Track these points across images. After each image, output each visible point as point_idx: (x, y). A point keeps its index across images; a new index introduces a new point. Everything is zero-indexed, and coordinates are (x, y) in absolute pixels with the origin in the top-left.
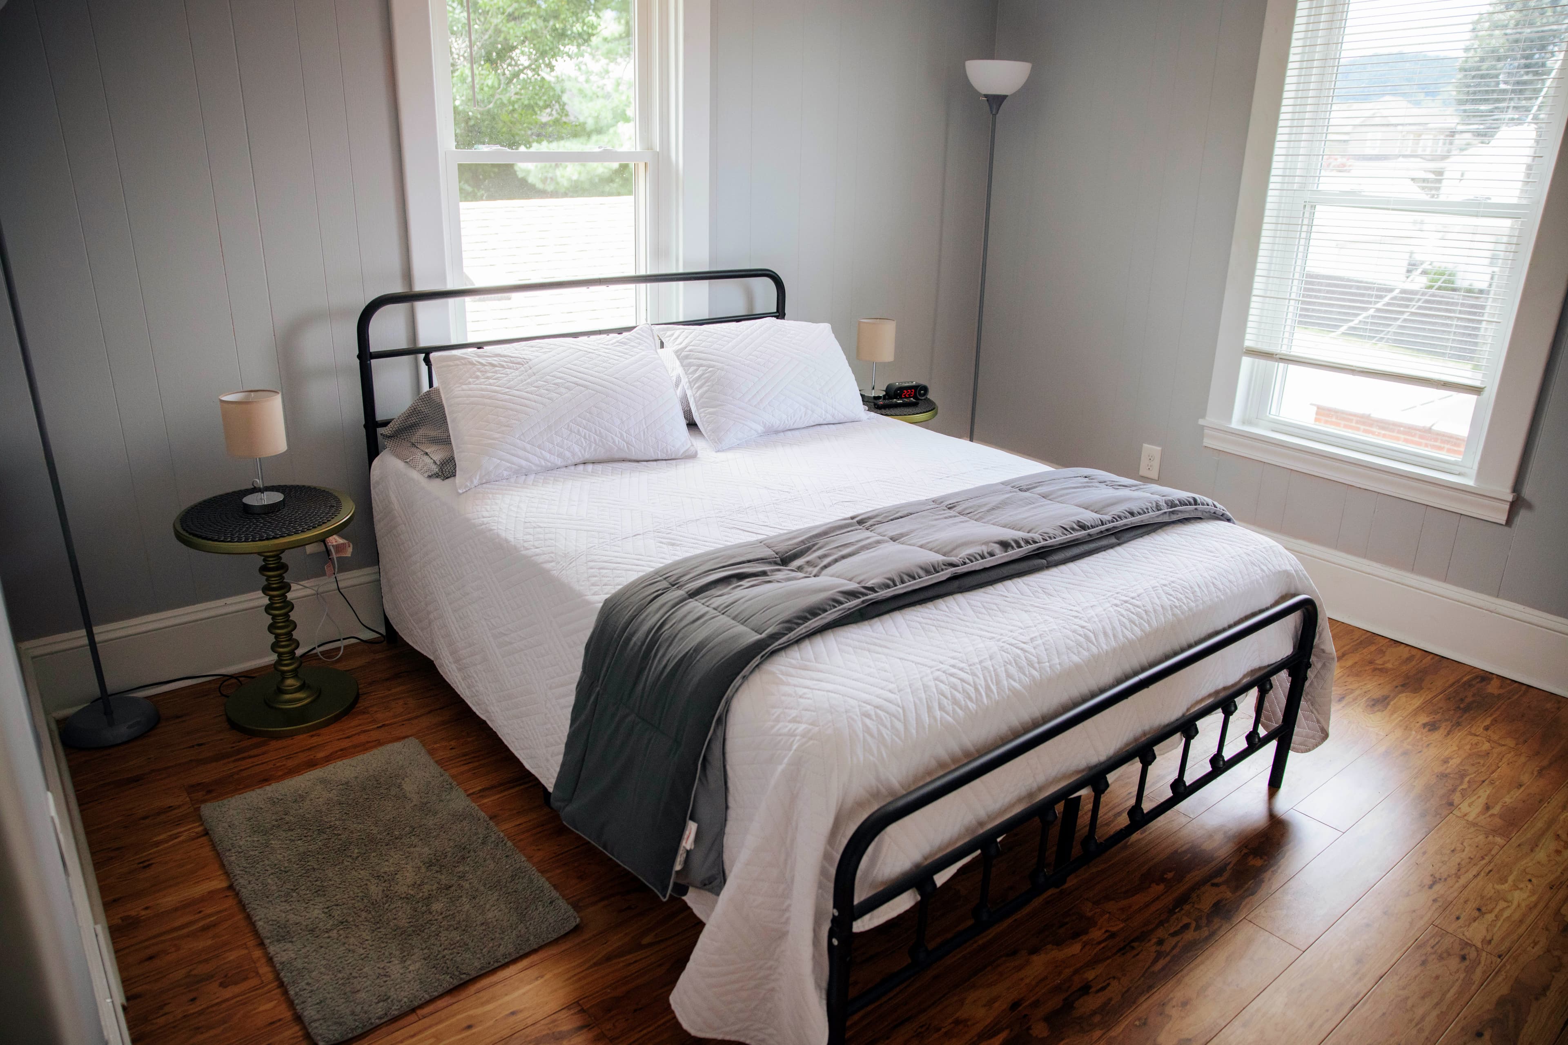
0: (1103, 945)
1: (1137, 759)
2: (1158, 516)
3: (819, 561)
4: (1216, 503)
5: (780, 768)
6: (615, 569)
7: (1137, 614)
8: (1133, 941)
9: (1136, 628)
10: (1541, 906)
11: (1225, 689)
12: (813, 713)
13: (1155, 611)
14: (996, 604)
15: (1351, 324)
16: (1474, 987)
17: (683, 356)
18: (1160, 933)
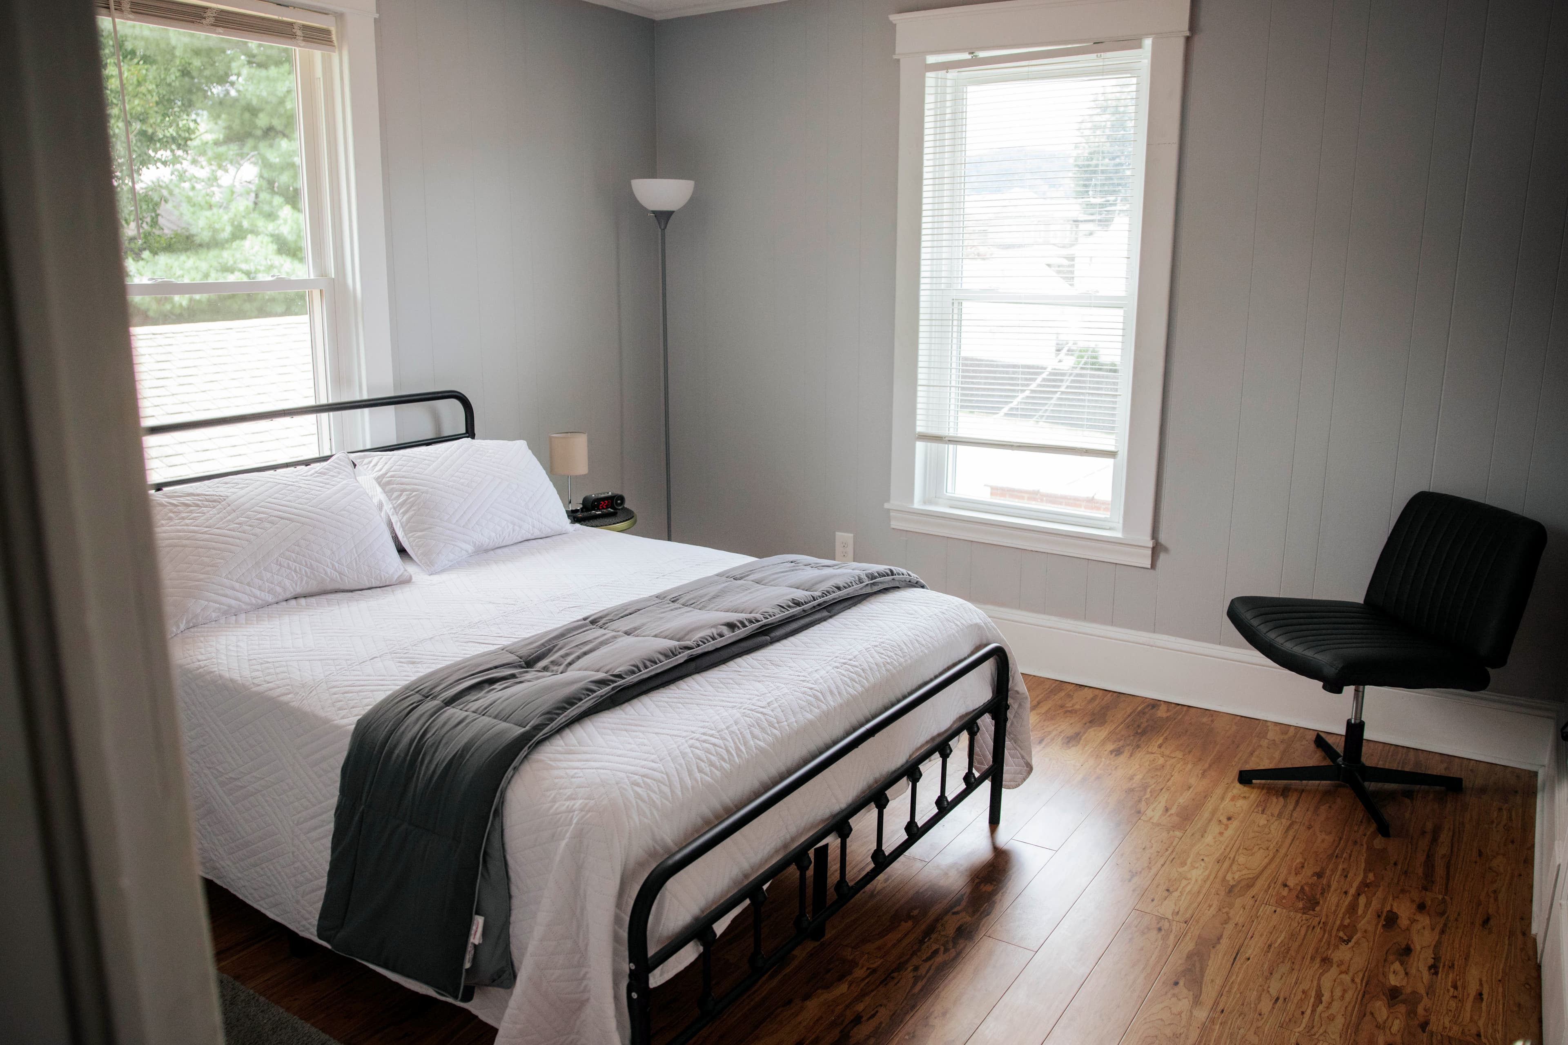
0: (866, 981)
1: (873, 803)
2: (861, 589)
3: (562, 659)
4: (910, 573)
5: (563, 844)
6: (360, 691)
7: (856, 673)
8: (893, 972)
9: (856, 684)
10: (1212, 877)
11: (939, 735)
12: (587, 789)
13: (871, 669)
14: (731, 679)
15: (1011, 405)
16: (1170, 949)
17: (384, 483)
18: (915, 961)
